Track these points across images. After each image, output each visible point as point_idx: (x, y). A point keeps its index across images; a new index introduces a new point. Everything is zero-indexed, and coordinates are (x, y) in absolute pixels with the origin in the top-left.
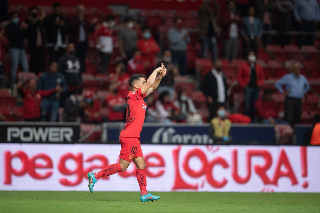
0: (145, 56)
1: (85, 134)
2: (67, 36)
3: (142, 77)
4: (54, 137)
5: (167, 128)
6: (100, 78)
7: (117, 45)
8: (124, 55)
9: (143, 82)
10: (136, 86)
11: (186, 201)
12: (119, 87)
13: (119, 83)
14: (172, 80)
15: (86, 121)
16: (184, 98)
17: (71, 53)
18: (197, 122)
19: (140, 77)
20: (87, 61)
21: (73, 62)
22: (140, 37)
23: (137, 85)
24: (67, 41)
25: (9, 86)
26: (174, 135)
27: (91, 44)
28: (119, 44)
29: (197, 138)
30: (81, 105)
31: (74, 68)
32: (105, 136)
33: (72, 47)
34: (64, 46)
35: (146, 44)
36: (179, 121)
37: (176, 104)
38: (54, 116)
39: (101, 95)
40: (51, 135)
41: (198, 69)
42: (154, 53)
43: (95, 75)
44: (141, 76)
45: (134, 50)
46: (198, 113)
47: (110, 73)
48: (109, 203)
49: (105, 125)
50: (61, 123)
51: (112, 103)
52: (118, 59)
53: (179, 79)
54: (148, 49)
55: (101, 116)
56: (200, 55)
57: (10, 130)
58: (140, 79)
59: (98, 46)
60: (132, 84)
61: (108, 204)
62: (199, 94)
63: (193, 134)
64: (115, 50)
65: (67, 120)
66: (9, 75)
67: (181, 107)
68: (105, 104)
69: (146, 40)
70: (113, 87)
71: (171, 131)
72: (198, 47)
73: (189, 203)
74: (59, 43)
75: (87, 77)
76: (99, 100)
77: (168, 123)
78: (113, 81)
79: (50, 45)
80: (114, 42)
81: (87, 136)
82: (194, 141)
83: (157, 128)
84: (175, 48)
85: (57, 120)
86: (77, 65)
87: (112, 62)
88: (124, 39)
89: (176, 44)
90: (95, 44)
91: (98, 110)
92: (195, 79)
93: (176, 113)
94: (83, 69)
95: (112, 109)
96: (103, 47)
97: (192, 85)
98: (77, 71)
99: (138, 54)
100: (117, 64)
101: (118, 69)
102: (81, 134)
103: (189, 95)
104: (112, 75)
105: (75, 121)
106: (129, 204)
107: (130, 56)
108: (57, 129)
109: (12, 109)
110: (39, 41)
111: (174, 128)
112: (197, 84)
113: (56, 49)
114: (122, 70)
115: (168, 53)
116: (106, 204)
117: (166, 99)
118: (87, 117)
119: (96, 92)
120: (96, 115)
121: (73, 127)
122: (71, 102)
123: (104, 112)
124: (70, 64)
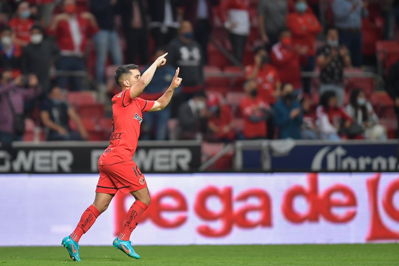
0: (298, 38)
1: (210, 157)
2: (180, 11)
3: (133, 69)
4: (162, 164)
5: (333, 147)
6: (229, 73)
7: (255, 22)
8: (265, 38)
9: (136, 75)
10: (126, 84)
11: (364, 259)
12: (260, 86)
13: (260, 80)
14: (341, 74)
15: (210, 138)
16: (361, 101)
17: (187, 36)
18: (378, 138)
19: (131, 69)
20: (211, 48)
21: (190, 49)
22: (291, 10)
23: (127, 81)
24: (180, 18)
25: (93, 88)
26: (343, 157)
27: (217, 22)
28: (259, 22)
29: (380, 161)
30: (203, 114)
31: (191, 58)
32: (239, 161)
33: (187, 27)
34: (176, 25)
35: (300, 20)
36: (351, 136)
37: (349, 111)
38: (161, 132)
39: (233, 98)
40: (158, 160)
41: (380, 57)
42: (314, 34)
43: (222, 67)
44: (132, 67)
45: (281, 30)
46: (381, 124)
47: (246, 64)
48: (248, 262)
49: (239, 144)
50: (173, 142)
51: (248, 111)
52: (257, 44)
53: (351, 73)
54: (304, 28)
55: (233, 130)
56: (382, 35)
57: (95, 154)
58: (131, 72)
59: (227, 25)
60: (120, 81)
61: (246, 264)
62: (381, 95)
63: (373, 156)
64: (254, 30)
65: (181, 137)
66: (93, 72)
67: (356, 115)
68: (239, 113)
69: (300, 14)
70: (250, 86)
71: (340, 151)
72: (379, 23)
73: (368, 260)
74: (169, 21)
75: (211, 72)
76: (229, 106)
77: (336, 140)
78: (250, 77)
79: (155, 24)
80: (251, 19)
81: (213, 161)
82: (375, 166)
83: (318, 148)
84: (344, 25)
85: (167, 138)
86: (196, 53)
87: (249, 48)
88: (267, 13)
89: (345, 19)
90: (223, 21)
91: (228, 122)
92: (376, 72)
93: (348, 124)
94: (206, 59)
95: (249, 120)
96: (234, 25)
97: (371, 81)
98: (195, 63)
99: (287, 36)
100: (256, 51)
101: (258, 59)
102: (204, 158)
103: (368, 97)
104: (248, 69)
105: (193, 138)
106: (277, 263)
107: (274, 38)
108: (166, 152)
109: (98, 123)
110: (137, 20)
111: (344, 147)
112: (380, 79)
113: (164, 30)
114: (264, 61)
115: (333, 33)
116: (243, 264)
117: (332, 102)
118: (212, 132)
119: (224, 95)
120: (226, 129)
121: (191, 148)
122: (189, 110)
123: (238, 124)
124: (185, 53)
